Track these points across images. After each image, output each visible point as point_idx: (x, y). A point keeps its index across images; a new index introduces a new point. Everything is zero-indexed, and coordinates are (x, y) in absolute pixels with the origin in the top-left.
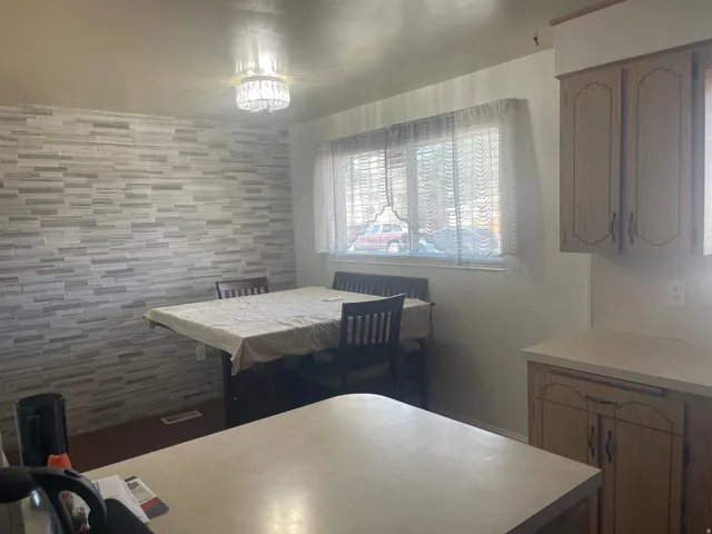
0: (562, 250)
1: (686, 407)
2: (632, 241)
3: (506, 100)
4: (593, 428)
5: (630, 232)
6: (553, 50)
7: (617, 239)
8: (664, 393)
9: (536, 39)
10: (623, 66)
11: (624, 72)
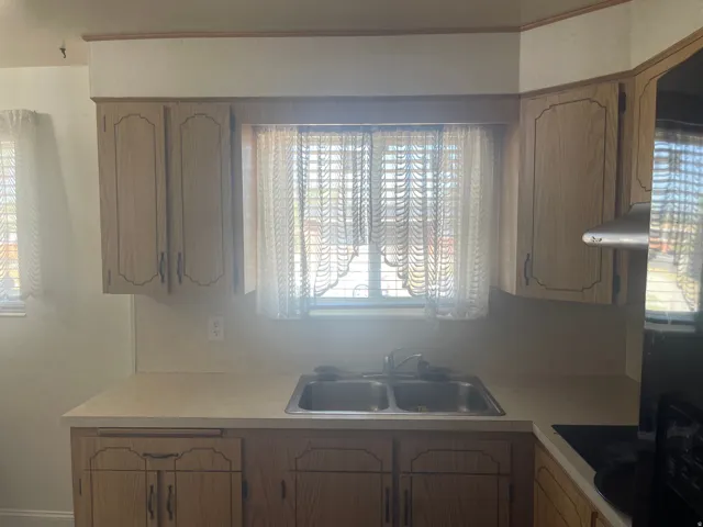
0: (106, 291)
1: (243, 441)
2: (180, 281)
3: (25, 111)
4: (152, 487)
5: (178, 272)
6: (85, 69)
7: (166, 278)
8: (222, 433)
9: (63, 50)
10: (165, 104)
11: (166, 110)
